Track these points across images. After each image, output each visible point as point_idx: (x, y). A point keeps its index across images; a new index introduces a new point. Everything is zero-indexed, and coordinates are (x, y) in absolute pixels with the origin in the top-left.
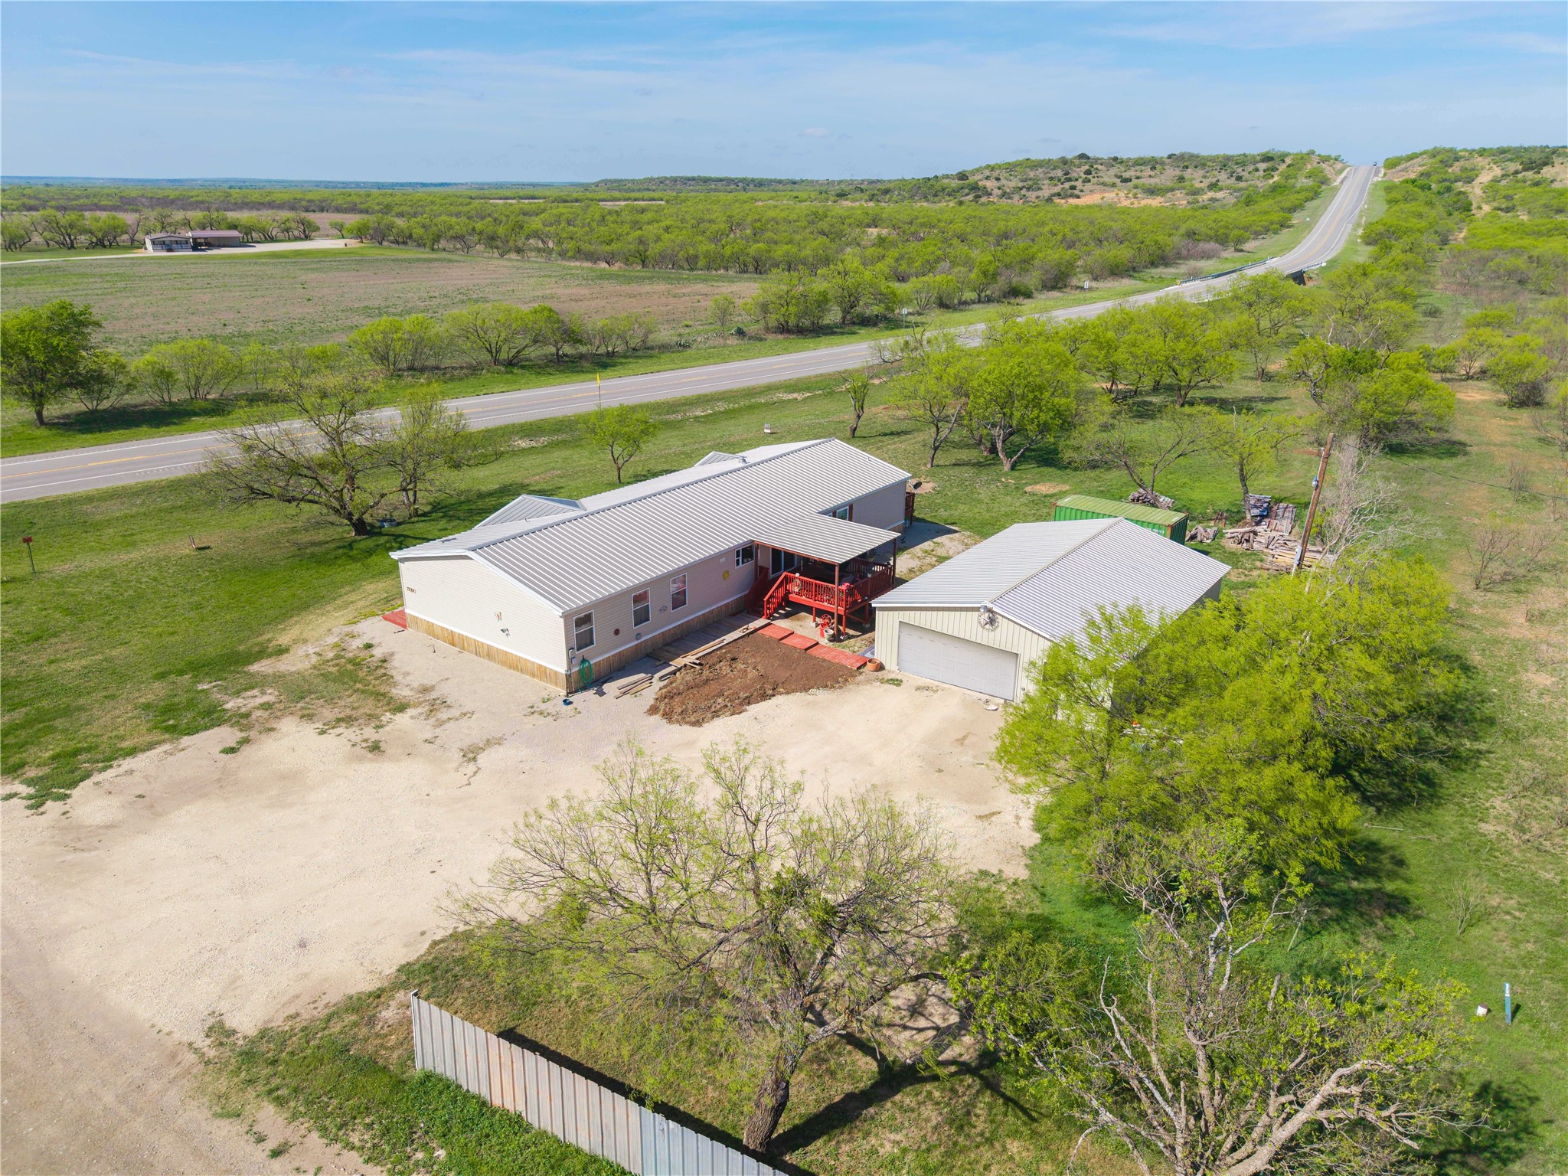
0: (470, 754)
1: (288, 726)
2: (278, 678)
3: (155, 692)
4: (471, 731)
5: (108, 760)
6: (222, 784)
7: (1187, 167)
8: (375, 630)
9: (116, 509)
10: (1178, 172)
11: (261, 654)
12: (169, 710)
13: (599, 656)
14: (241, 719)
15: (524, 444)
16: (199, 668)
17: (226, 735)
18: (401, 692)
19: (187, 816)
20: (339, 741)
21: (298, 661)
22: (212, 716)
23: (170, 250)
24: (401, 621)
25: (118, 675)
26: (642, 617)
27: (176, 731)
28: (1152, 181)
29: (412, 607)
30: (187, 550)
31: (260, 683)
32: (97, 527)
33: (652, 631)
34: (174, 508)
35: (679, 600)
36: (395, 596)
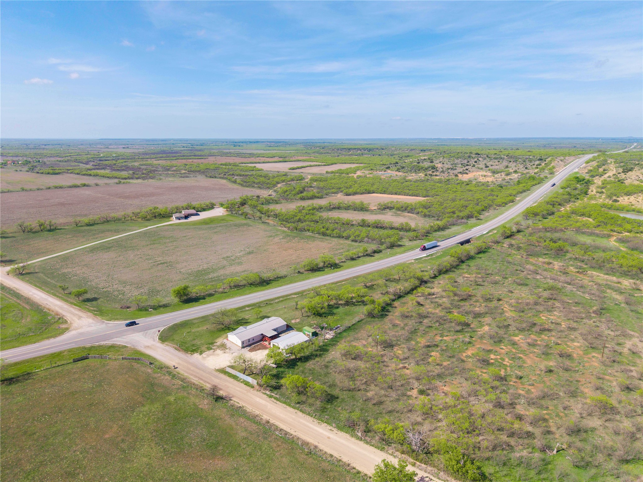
0: (232, 353)
1: (218, 350)
2: (217, 345)
3: (206, 346)
4: (233, 351)
5: (204, 352)
6: (213, 355)
7: (510, 162)
8: (225, 341)
9: (196, 321)
10: (507, 164)
11: (215, 343)
12: (208, 348)
13: (244, 345)
14: (214, 349)
15: (247, 309)
16: (210, 344)
17: (213, 350)
18: (227, 348)
19: (211, 357)
20: (222, 352)
21: (218, 344)
22: (211, 349)
23: (179, 219)
24: (228, 340)
25: (202, 344)
26: (249, 341)
27: (209, 350)
28: (497, 167)
29: (229, 339)
30: (205, 328)
31: (215, 346)
32: (194, 324)
33: (250, 343)
34: (202, 321)
35: (253, 340)
36: (227, 337)
